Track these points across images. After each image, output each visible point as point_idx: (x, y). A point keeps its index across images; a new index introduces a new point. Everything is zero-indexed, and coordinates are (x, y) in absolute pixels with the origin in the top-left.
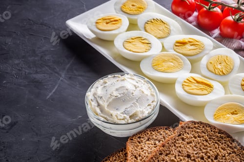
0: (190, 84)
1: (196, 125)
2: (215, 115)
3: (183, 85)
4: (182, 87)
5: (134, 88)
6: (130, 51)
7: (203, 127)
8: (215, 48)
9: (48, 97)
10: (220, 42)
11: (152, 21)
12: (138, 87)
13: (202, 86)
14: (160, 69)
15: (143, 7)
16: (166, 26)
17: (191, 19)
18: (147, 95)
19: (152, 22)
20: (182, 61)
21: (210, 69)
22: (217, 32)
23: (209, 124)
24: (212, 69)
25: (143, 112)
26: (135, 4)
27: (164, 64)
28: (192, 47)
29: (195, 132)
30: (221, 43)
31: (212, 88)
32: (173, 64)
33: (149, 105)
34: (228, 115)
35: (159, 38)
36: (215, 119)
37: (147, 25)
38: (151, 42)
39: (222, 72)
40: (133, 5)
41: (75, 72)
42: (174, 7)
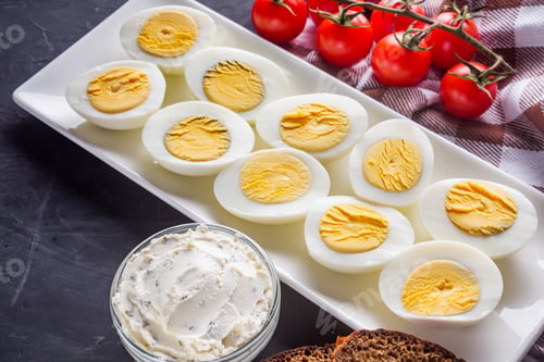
0: (336, 228)
1: (374, 340)
2: (405, 297)
3: (321, 232)
4: (319, 236)
5: (218, 268)
6: (184, 159)
7: (390, 342)
8: (371, 124)
9: (14, 300)
10: (379, 98)
11: (219, 69)
12: (226, 261)
13: (364, 228)
14: (262, 196)
15: (189, 34)
16: (252, 77)
18: (250, 279)
19: (218, 72)
20: (305, 168)
21: (372, 180)
23: (400, 334)
24: (376, 179)
25: (250, 326)
26: (168, 28)
27: (267, 181)
28: (323, 128)
29: (375, 357)
31: (385, 227)
32: (286, 179)
33: (259, 302)
34: (434, 295)
35: (241, 111)
36: (407, 306)
37: (208, 82)
38: (228, 126)
39: (401, 184)
40: (165, 32)
41: (62, 220)
42: (258, 20)
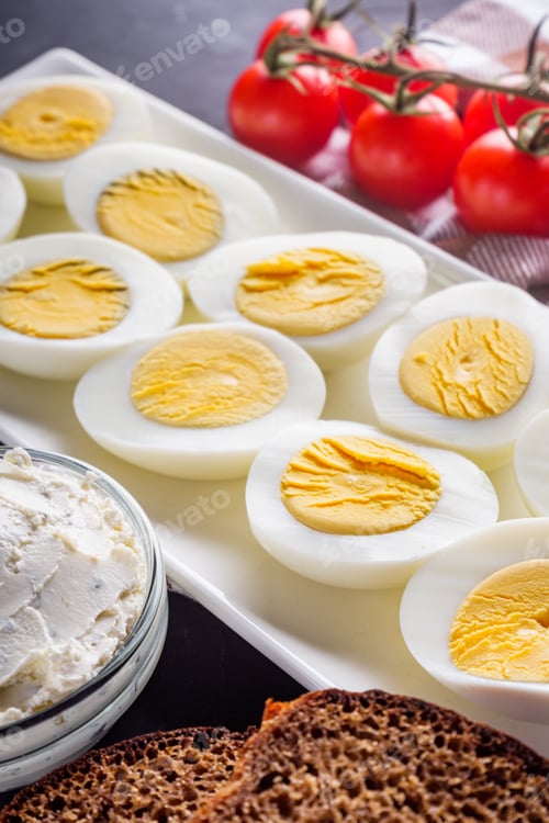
0: (320, 481)
1: (355, 716)
2: (456, 636)
3: (284, 487)
4: (280, 495)
5: (22, 532)
7: (394, 721)
8: (433, 286)
11: (136, 181)
12: (45, 520)
13: (381, 485)
14: (171, 410)
15: (91, 122)
16: (202, 201)
17: (322, 161)
18: (94, 561)
19: (132, 187)
20: (279, 364)
21: (416, 392)
22: (442, 212)
23: (422, 705)
24: (427, 390)
25: (67, 662)
26: (54, 112)
27: (188, 382)
28: (328, 291)
29: (352, 757)
30: (464, 258)
31: (432, 487)
32: (230, 381)
33: (102, 616)
34: (524, 633)
35: (166, 260)
36: (459, 657)
37: (108, 201)
38: (132, 281)
39: (480, 402)
40: (47, 119)
42: (240, 116)
